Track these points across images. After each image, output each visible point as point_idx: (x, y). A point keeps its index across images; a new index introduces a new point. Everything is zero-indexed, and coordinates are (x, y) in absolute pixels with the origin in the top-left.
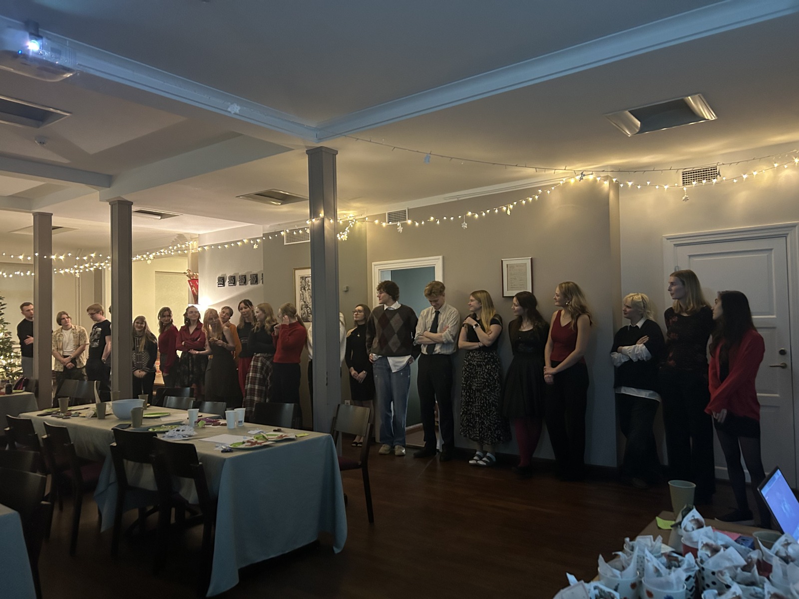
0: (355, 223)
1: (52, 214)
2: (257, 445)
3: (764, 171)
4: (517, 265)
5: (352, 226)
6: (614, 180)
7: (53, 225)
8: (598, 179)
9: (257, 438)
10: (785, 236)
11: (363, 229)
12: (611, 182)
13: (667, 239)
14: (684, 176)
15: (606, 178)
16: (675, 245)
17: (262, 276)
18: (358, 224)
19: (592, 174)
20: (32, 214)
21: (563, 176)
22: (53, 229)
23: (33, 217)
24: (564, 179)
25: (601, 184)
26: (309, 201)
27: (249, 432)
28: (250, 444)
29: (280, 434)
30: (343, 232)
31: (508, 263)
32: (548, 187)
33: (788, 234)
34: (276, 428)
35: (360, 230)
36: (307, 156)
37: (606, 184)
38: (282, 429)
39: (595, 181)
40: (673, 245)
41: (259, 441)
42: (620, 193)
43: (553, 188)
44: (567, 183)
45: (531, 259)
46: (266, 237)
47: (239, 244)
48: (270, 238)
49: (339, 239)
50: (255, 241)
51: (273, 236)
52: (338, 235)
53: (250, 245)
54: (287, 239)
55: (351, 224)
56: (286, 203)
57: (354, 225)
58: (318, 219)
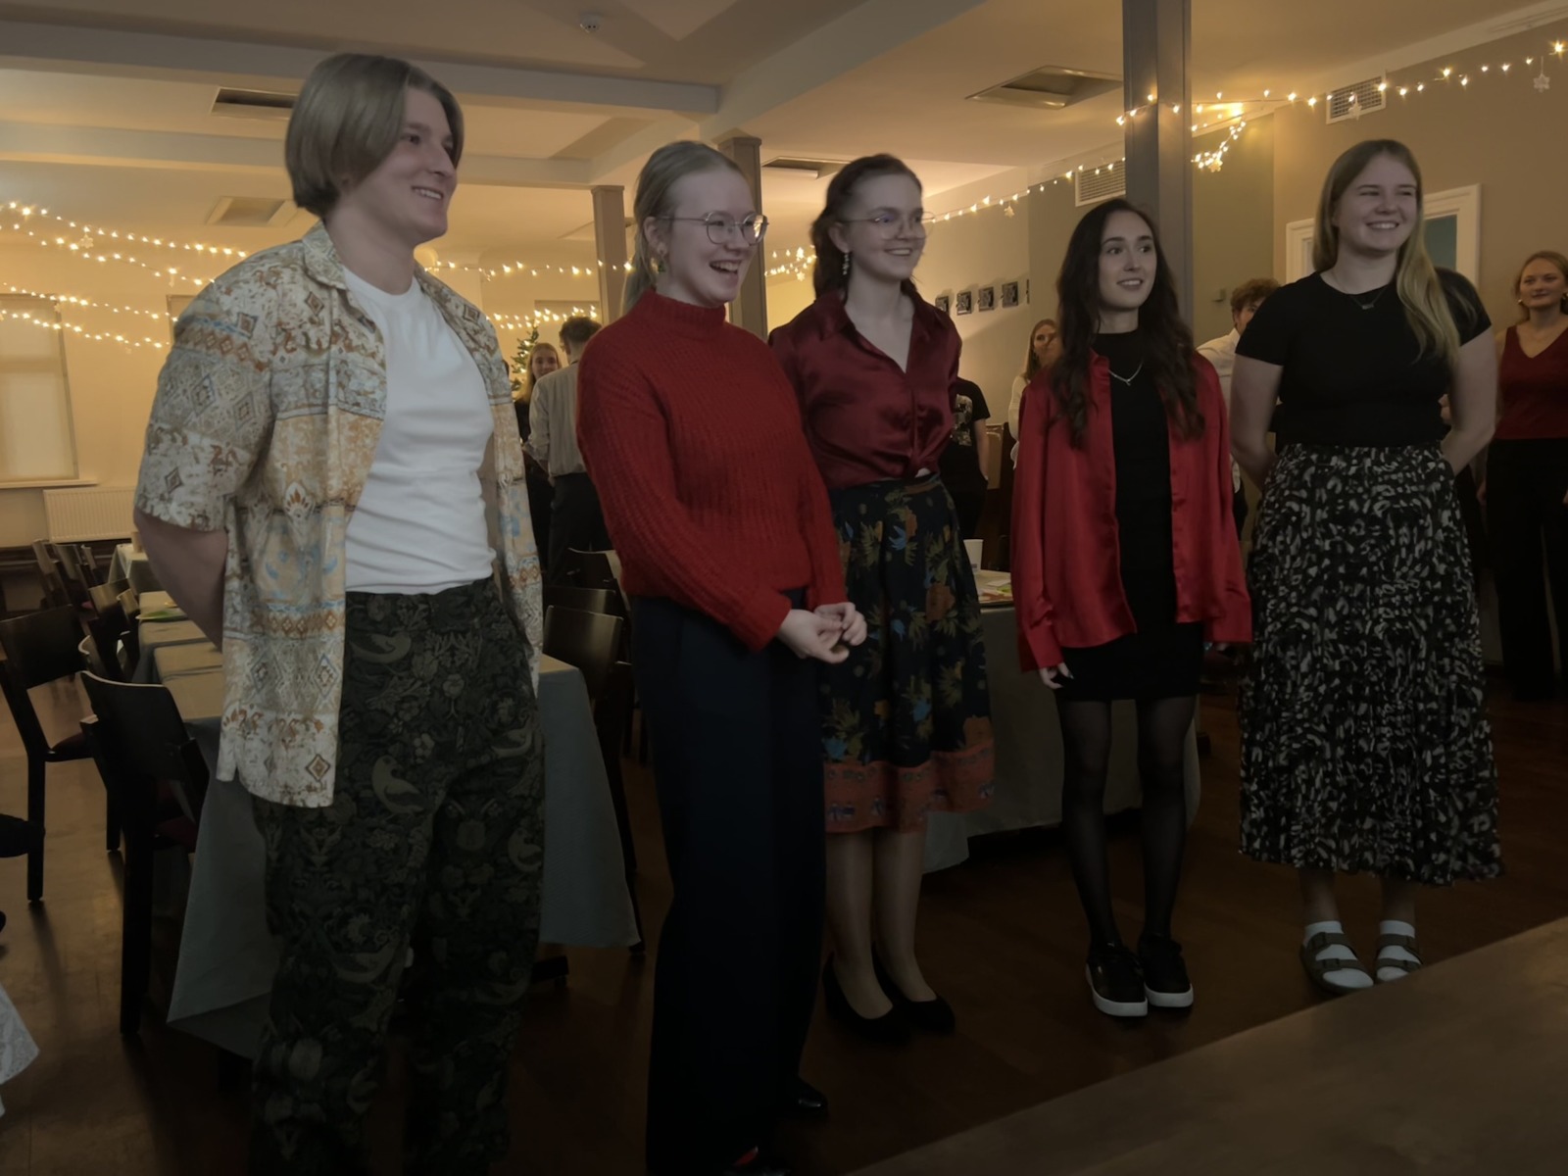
0: (1244, 131)
1: (623, 188)
5: (1236, 138)
11: (1265, 146)
20: (589, 192)
23: (591, 197)
26: (1123, 88)
30: (1211, 152)
35: (1256, 146)
46: (1034, 189)
47: (974, 209)
48: (1042, 189)
49: (1201, 165)
50: (1009, 199)
51: (1048, 185)
52: (1198, 158)
53: (996, 211)
54: (1082, 189)
55: (1233, 132)
56: (1077, 101)
57: (1242, 134)
58: (1144, 110)
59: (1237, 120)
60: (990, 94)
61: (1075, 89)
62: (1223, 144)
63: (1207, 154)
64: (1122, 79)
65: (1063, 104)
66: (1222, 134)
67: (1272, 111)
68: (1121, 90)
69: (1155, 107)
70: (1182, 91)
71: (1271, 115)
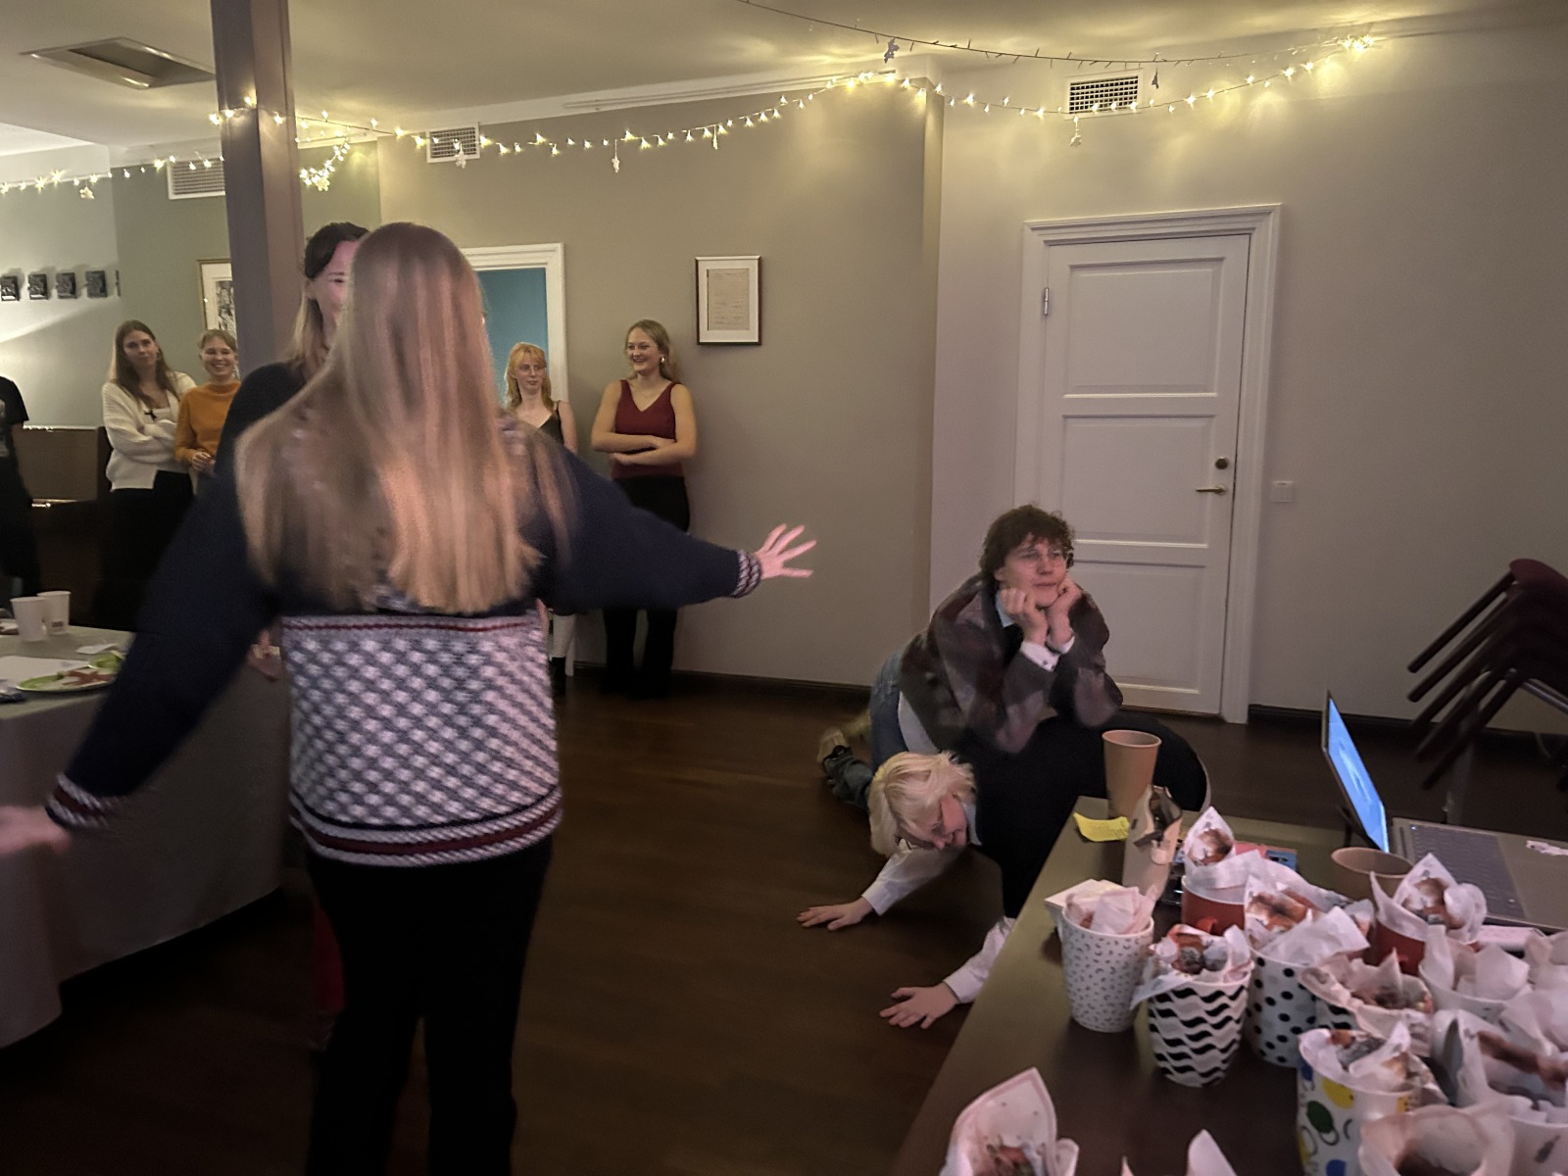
0: (350, 153)
2: (96, 682)
3: (1226, 92)
4: (730, 273)
5: (341, 159)
6: (938, 89)
8: (906, 84)
9: (100, 665)
10: (1248, 233)
11: (372, 170)
12: (931, 93)
13: (1033, 229)
14: (1072, 94)
15: (922, 82)
16: (1046, 242)
17: (118, 278)
18: (358, 157)
19: (894, 72)
21: (834, 73)
24: (834, 79)
25: (910, 98)
26: (214, 81)
28: (75, 679)
30: (317, 169)
31: (711, 266)
32: (802, 95)
33: (1253, 229)
35: (362, 171)
37: (920, 98)
39: (898, 87)
40: (1042, 243)
41: (101, 672)
42: (946, 120)
43: (810, 97)
44: (838, 91)
45: (760, 259)
46: (117, 172)
47: (40, 184)
48: (127, 175)
49: (308, 183)
50: (86, 178)
51: (134, 171)
52: (302, 172)
53: (70, 189)
54: (175, 182)
55: (338, 153)
56: (161, 86)
57: (347, 157)
58: (242, 113)
59: (340, 141)
60: (54, 55)
61: (162, 72)
62: (330, 161)
63: (312, 170)
64: (214, 71)
65: (147, 85)
66: (327, 153)
67: (376, 139)
68: (214, 84)
69: (255, 114)
70: (283, 100)
71: (374, 144)
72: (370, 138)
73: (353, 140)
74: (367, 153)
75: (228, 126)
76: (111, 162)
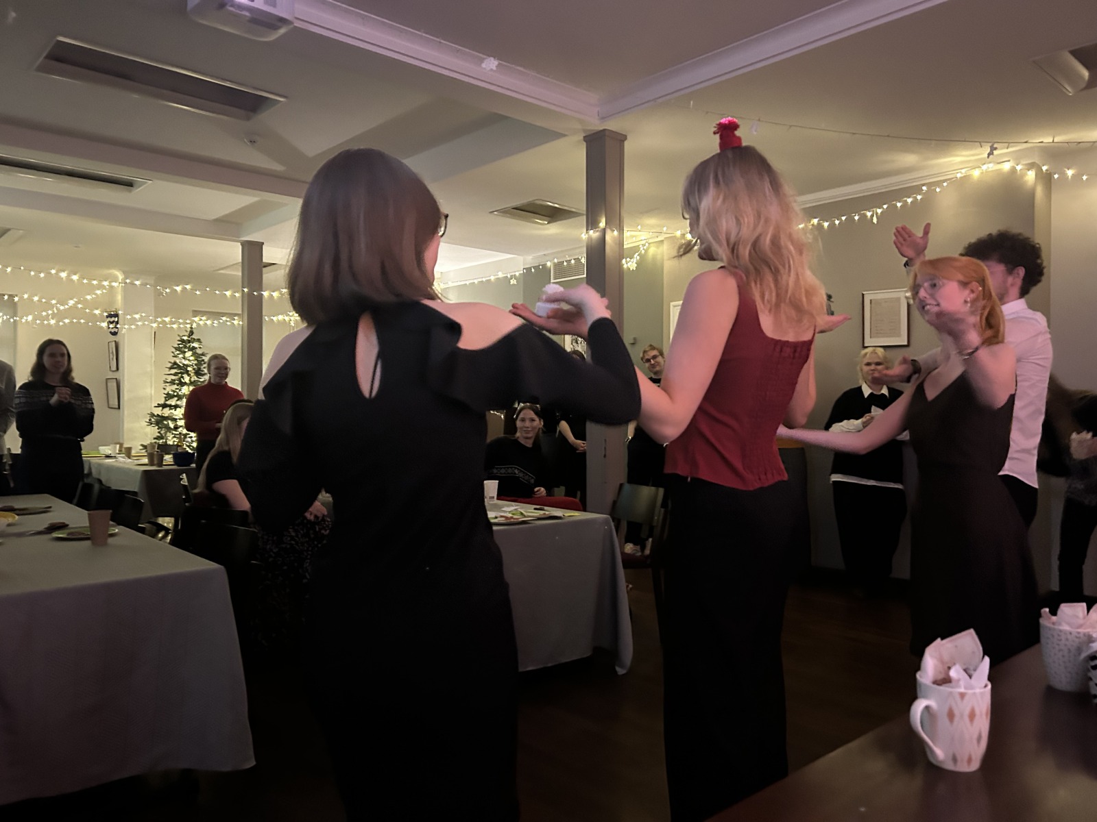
0: (648, 248)
1: (263, 243)
2: (512, 520)
4: (886, 300)
5: (643, 252)
6: (1044, 168)
7: (265, 260)
8: (1019, 168)
9: (513, 514)
11: (659, 257)
12: (1039, 170)
15: (1031, 166)
18: (652, 250)
19: (1009, 161)
20: (239, 244)
21: (962, 167)
22: (265, 267)
23: (241, 247)
24: (963, 171)
25: (1023, 176)
26: (585, 217)
27: (503, 509)
28: (504, 519)
29: (542, 512)
30: (631, 259)
31: (872, 297)
32: (939, 183)
34: (538, 507)
35: (654, 258)
36: (585, 143)
37: (1031, 176)
38: (546, 508)
39: (1013, 170)
41: (515, 517)
42: (1052, 188)
43: (945, 184)
44: (966, 178)
46: (529, 269)
47: (492, 278)
48: (533, 270)
49: (625, 266)
50: (513, 274)
51: (536, 268)
52: (624, 261)
53: (506, 280)
54: (555, 273)
55: (641, 249)
56: (556, 221)
57: (646, 251)
58: (598, 231)
59: (643, 242)
60: (504, 212)
61: (554, 214)
62: (637, 254)
63: (628, 259)
65: (546, 222)
66: (635, 250)
67: (662, 239)
69: (604, 230)
70: (618, 222)
71: (662, 241)
72: (660, 239)
73: (650, 241)
74: (658, 247)
75: (590, 239)
76: (524, 265)
